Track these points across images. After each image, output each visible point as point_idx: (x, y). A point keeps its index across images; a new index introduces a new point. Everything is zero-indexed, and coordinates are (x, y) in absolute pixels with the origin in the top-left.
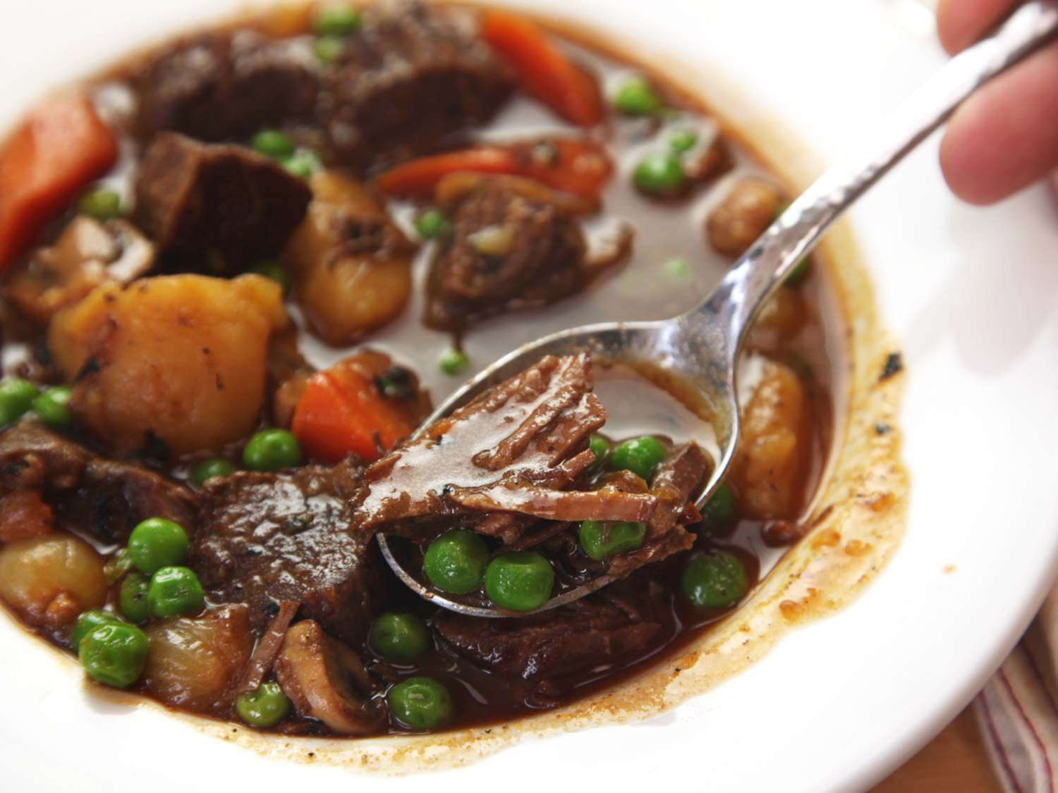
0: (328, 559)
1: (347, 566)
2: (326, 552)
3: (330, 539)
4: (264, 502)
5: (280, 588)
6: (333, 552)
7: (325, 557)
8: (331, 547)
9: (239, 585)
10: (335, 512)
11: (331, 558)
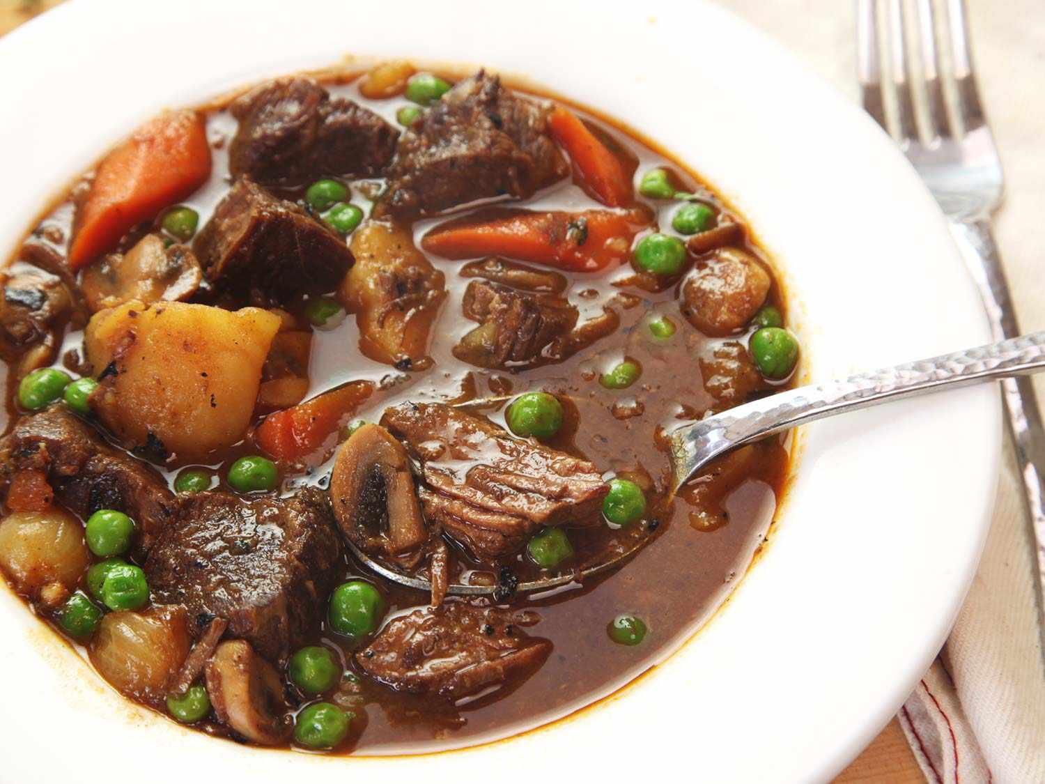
0: (258, 583)
1: (272, 592)
2: (259, 577)
3: (266, 565)
4: (221, 522)
5: (214, 600)
6: (264, 577)
7: (257, 580)
8: (264, 573)
9: (183, 591)
10: (277, 542)
11: (262, 583)
